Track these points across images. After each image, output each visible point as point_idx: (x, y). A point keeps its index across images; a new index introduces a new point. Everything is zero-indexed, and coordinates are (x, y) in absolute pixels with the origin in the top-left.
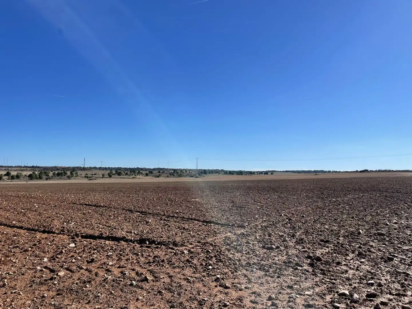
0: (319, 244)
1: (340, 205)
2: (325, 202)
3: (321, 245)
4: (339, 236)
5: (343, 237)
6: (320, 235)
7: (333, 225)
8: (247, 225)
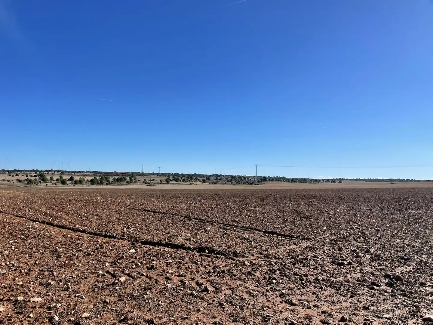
0: (399, 262)
1: (422, 218)
2: (403, 215)
3: (401, 263)
4: (422, 254)
5: (427, 254)
6: (400, 251)
7: (415, 241)
8: (313, 238)
